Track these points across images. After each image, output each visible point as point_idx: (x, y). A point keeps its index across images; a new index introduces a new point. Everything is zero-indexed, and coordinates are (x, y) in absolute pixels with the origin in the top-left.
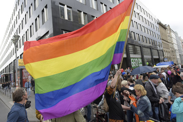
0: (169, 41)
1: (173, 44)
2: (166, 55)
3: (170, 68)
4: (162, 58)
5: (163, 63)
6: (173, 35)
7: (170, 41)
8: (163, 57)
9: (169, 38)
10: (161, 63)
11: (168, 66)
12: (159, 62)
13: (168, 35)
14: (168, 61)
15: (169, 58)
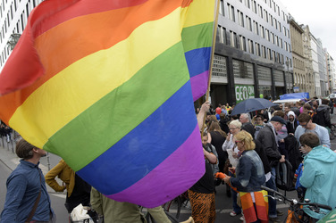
0: (305, 56)
1: (311, 61)
2: (297, 80)
4: (289, 86)
5: (291, 95)
6: (313, 45)
7: (307, 56)
8: (291, 85)
9: (305, 50)
10: (288, 95)
11: (298, 100)
12: (284, 93)
13: (304, 44)
14: (300, 91)
15: (302, 87)
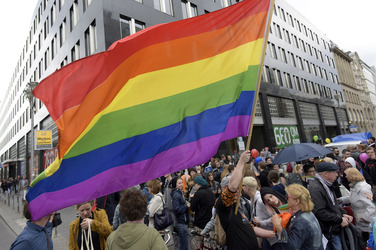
0: (358, 87)
1: (368, 93)
2: (353, 117)
3: (363, 147)
4: (343, 124)
5: (348, 136)
6: (367, 74)
7: (361, 88)
8: (346, 124)
9: (357, 81)
10: (343, 136)
11: (359, 143)
12: (338, 133)
13: (356, 73)
14: (359, 131)
15: (361, 125)
